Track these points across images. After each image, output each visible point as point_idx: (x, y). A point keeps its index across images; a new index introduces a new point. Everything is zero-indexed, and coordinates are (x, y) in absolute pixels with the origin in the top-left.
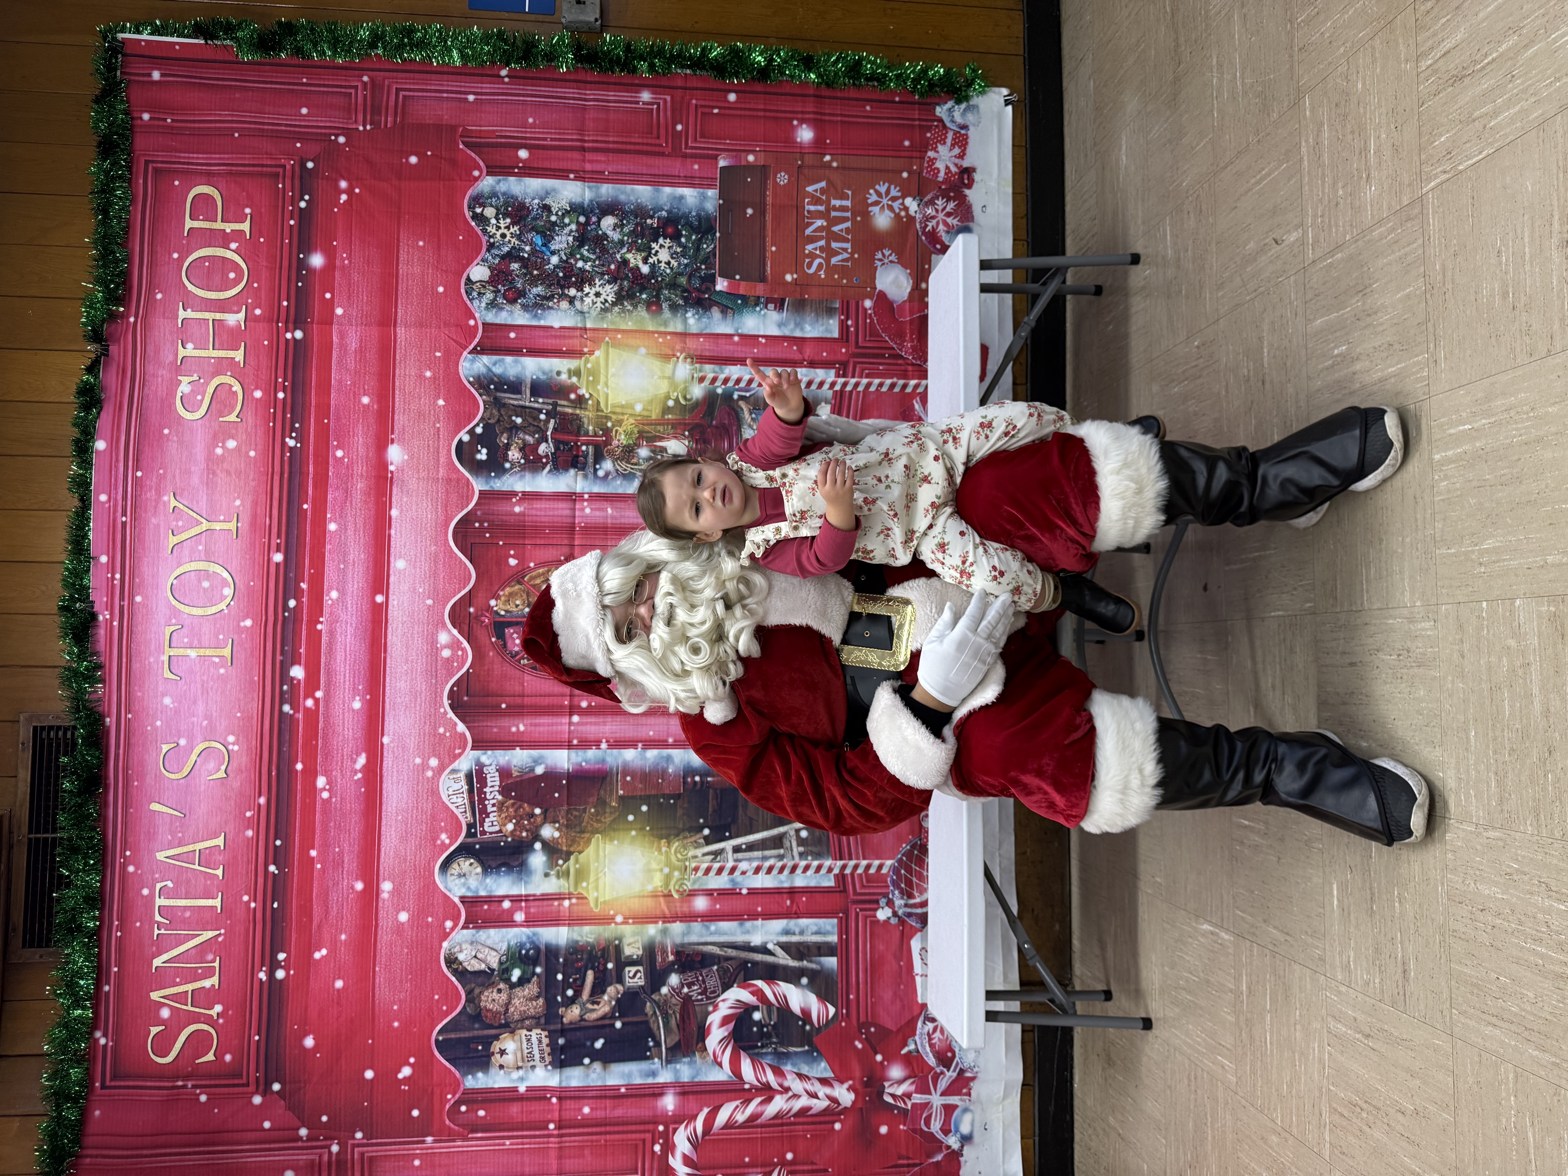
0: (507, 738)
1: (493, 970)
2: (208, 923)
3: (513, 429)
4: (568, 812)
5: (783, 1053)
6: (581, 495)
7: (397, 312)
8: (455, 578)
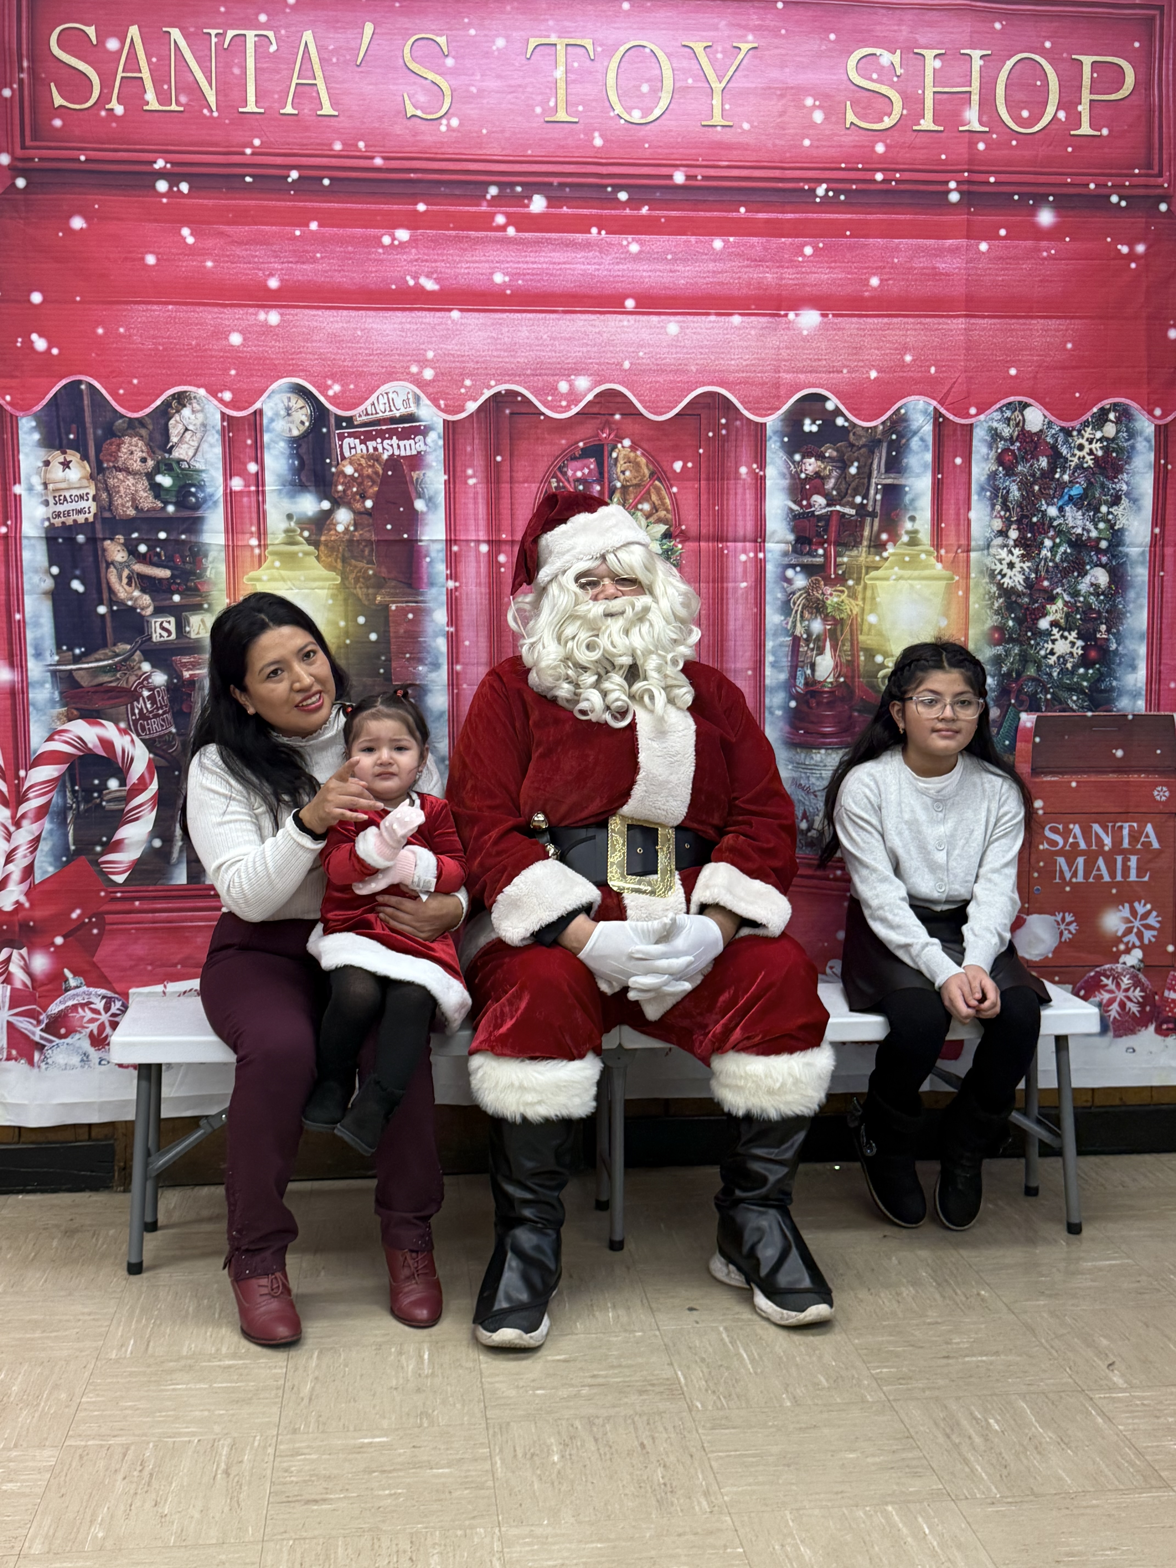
0: (459, 464)
1: (170, 451)
2: (226, 96)
3: (843, 464)
4: (369, 542)
5: (65, 819)
6: (762, 549)
7: (984, 317)
8: (657, 396)
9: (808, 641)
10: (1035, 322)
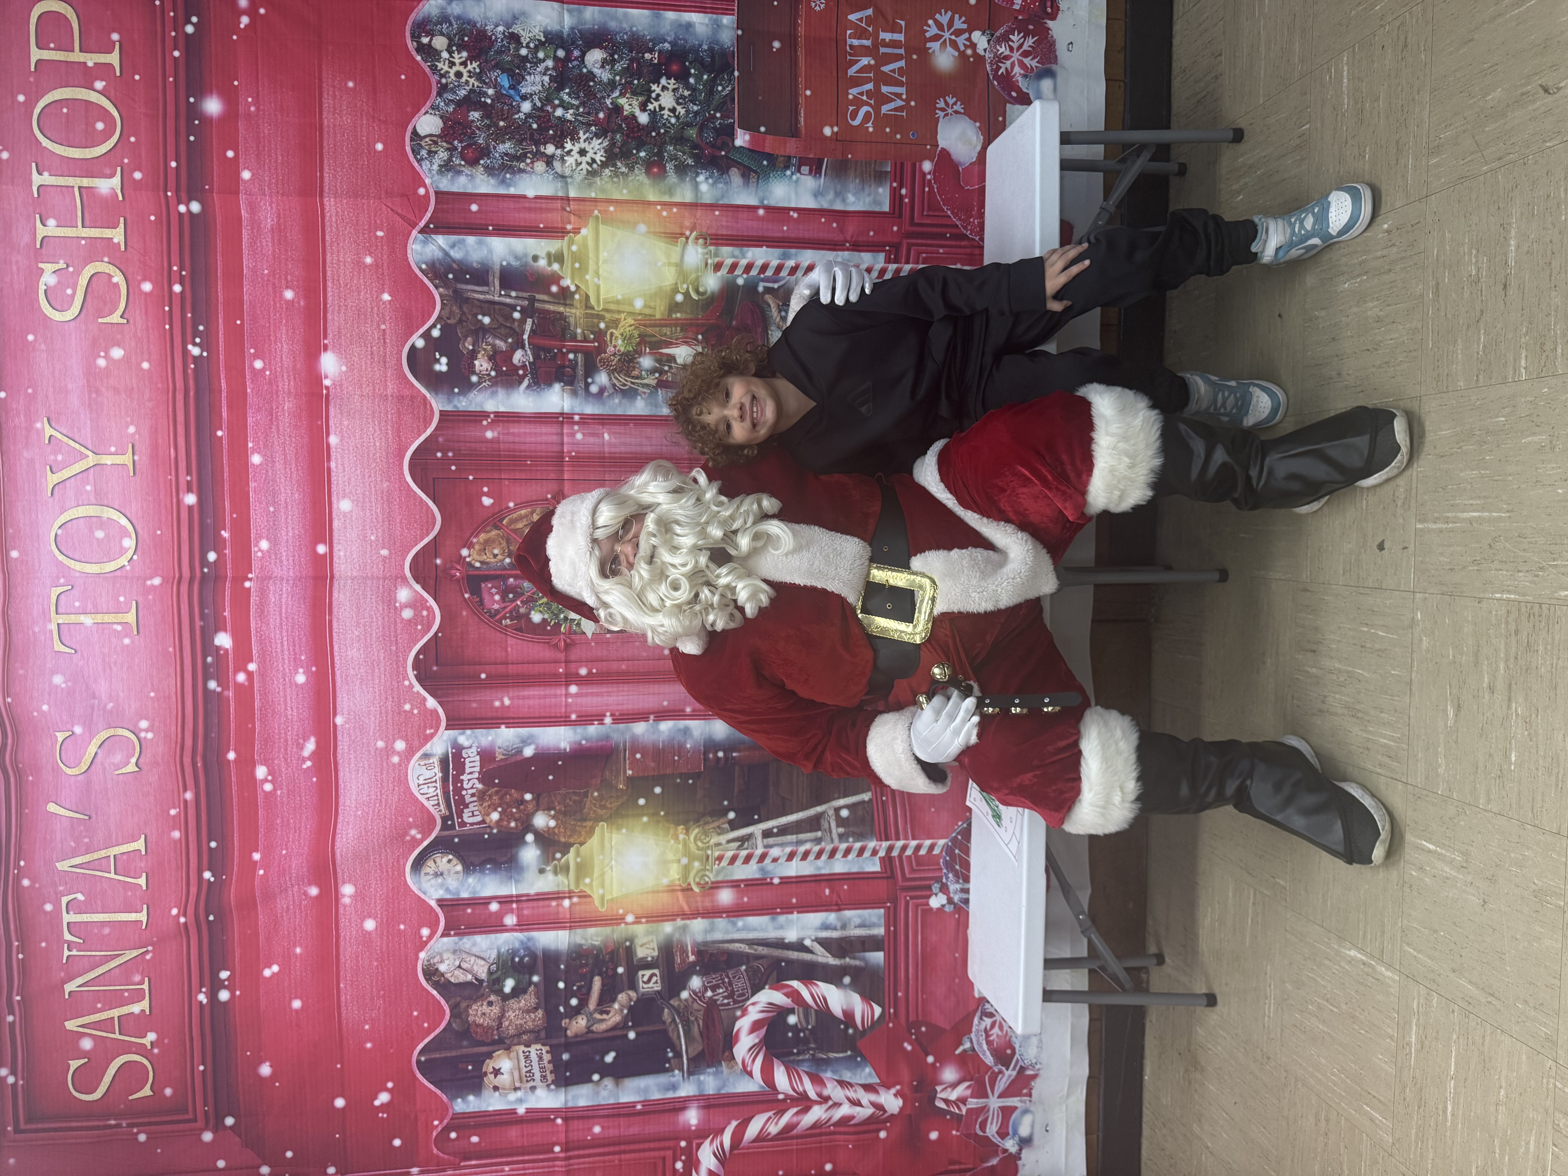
0: (490, 715)
1: (481, 981)
2: (130, 941)
3: (480, 331)
4: (566, 796)
5: (823, 1060)
6: (570, 416)
7: (322, 177)
8: (415, 522)
9: (662, 372)
10: (325, 122)
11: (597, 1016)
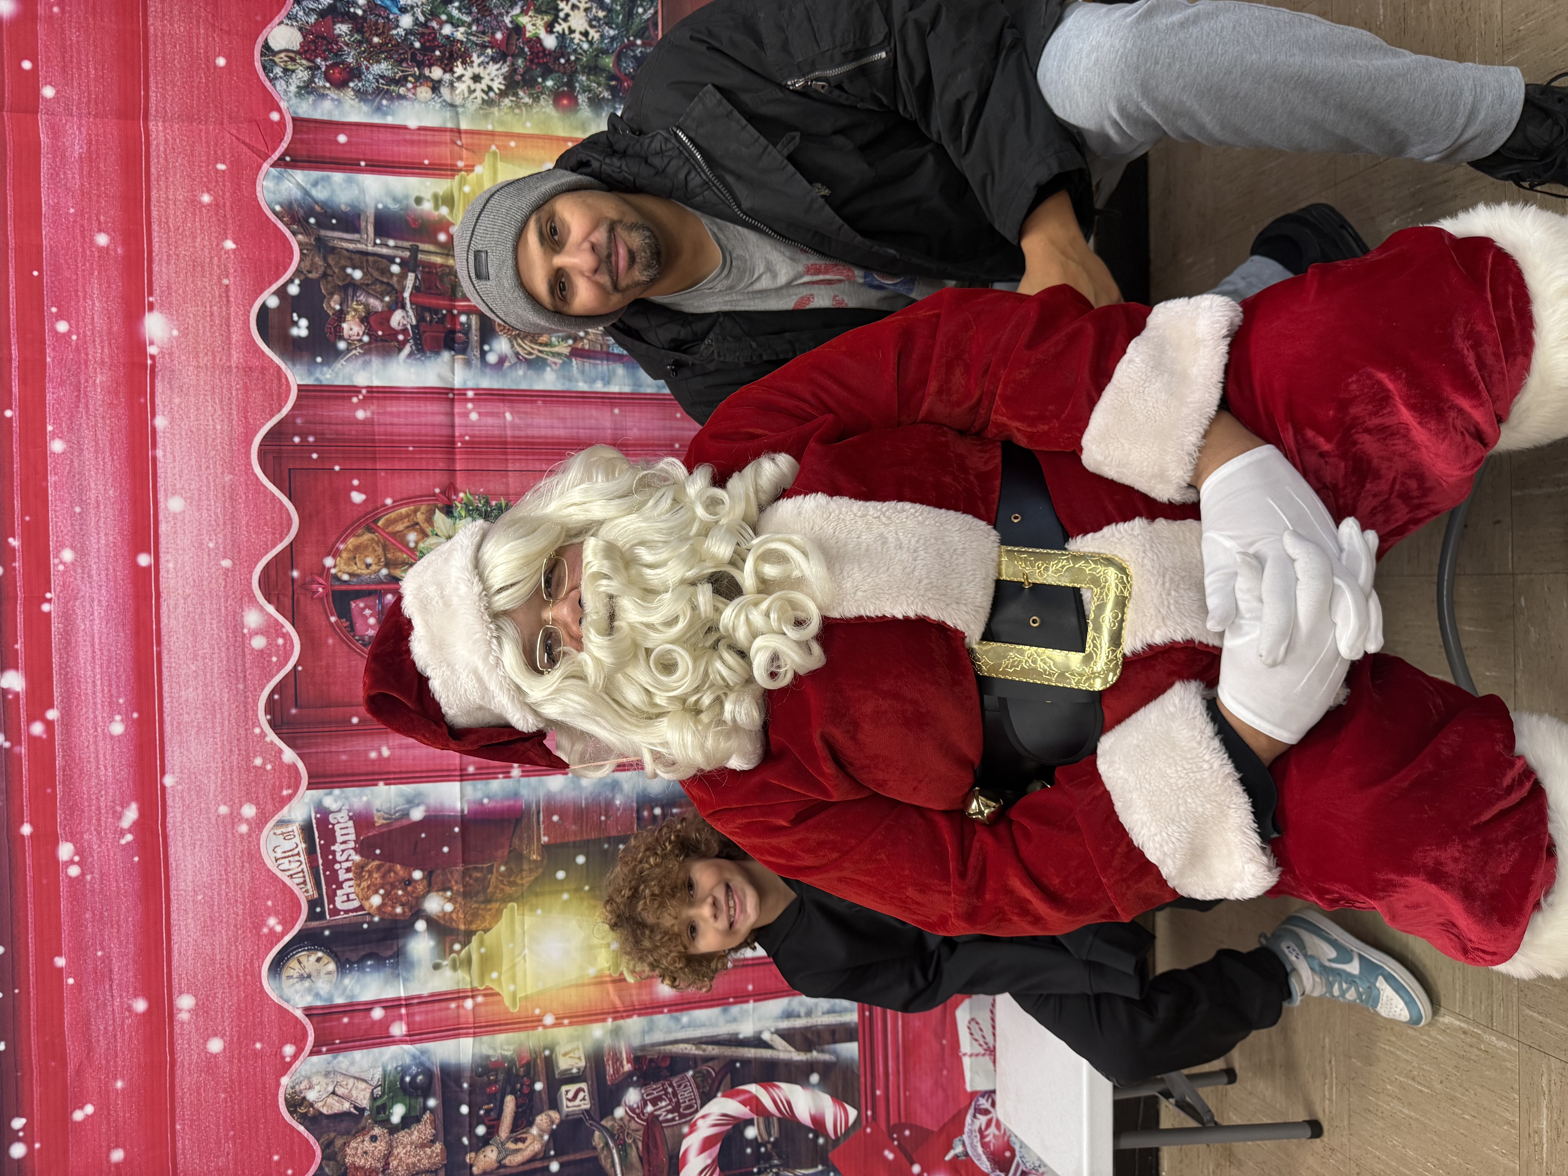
0: (363, 769)
1: (361, 1110)
3: (349, 288)
4: (465, 873)
6: (462, 392)
7: (147, 97)
8: (266, 524)
10: (152, 30)
11: (511, 1146)
